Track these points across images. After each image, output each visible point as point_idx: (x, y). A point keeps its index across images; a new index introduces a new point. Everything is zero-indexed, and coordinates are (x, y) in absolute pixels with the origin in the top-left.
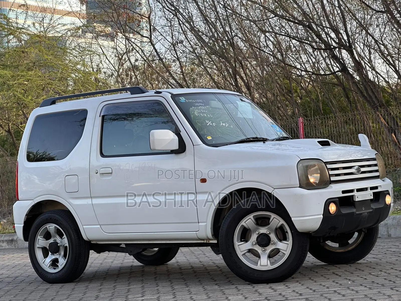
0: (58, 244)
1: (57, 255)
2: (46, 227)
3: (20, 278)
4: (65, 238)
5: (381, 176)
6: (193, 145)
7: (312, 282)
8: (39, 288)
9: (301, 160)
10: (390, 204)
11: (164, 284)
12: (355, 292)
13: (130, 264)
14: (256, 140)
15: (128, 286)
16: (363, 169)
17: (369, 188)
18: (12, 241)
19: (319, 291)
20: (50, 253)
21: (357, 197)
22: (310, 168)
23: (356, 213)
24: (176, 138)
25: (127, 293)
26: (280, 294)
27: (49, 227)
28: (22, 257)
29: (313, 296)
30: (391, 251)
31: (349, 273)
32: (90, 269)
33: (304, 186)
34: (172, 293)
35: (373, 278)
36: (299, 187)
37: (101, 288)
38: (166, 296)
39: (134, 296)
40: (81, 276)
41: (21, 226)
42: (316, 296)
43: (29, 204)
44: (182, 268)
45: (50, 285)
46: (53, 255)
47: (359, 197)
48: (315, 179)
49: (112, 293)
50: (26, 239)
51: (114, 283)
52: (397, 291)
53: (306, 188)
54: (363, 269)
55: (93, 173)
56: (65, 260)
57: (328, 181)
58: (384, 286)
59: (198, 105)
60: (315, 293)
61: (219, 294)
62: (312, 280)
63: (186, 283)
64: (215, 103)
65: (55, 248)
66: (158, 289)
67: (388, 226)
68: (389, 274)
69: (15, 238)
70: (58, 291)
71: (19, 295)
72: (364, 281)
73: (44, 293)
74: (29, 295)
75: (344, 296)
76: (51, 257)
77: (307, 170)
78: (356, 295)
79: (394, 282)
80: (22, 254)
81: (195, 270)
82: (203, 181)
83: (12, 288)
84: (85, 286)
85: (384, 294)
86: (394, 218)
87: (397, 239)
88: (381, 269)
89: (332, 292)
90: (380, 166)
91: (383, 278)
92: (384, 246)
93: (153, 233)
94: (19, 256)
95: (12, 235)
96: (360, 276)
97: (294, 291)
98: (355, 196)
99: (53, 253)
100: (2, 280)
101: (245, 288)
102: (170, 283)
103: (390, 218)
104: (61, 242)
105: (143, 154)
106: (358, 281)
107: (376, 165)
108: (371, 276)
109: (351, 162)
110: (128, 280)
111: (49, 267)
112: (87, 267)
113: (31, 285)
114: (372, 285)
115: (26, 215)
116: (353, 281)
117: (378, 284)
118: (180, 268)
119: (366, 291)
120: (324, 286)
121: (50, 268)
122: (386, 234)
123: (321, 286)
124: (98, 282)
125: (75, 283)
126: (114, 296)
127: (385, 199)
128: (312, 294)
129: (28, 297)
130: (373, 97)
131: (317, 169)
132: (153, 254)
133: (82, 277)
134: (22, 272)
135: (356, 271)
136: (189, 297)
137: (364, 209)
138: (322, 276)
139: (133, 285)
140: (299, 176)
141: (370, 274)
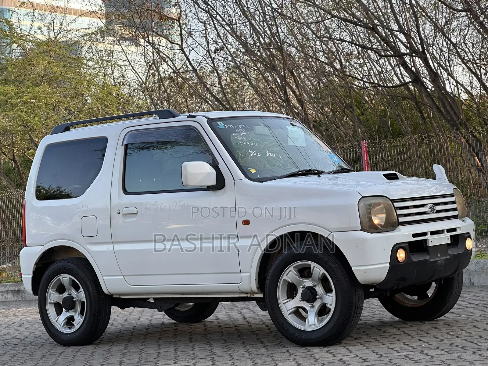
0: (74, 298)
1: (73, 311)
2: (60, 279)
3: (28, 339)
4: (81, 291)
5: (460, 215)
6: (234, 180)
7: (378, 344)
8: (52, 351)
9: (363, 197)
10: (472, 249)
11: (201, 347)
12: (429, 357)
13: (160, 321)
14: (309, 173)
15: (158, 350)
16: (438, 208)
17: (446, 230)
18: (19, 291)
19: (387, 356)
20: (64, 310)
21: (431, 241)
22: (374, 207)
23: (429, 261)
24: (214, 171)
25: (157, 358)
26: (340, 360)
27: (63, 278)
28: (31, 312)
29: (380, 362)
30: (474, 304)
31: (423, 333)
32: (113, 327)
33: (367, 228)
34: (211, 359)
35: (451, 339)
36: (360, 230)
37: (125, 352)
38: (203, 362)
39: (166, 363)
40: (102, 336)
41: (29, 278)
42: (384, 362)
43: (39, 251)
44: (223, 327)
45: (65, 348)
46: (68, 311)
47: (434, 241)
48: (380, 220)
49: (139, 358)
50: (35, 292)
51: (142, 346)
52: (481, 355)
53: (369, 231)
54: (440, 328)
55: (114, 213)
56: (82, 318)
57: (395, 222)
58: (464, 349)
59: (240, 131)
60: (382, 359)
61: (268, 360)
62: (379, 342)
63: (228, 346)
64: (260, 129)
65: (70, 304)
66: (194, 353)
67: (470, 272)
68: (471, 333)
69: (22, 288)
70: (75, 356)
71: (27, 361)
72: (441, 343)
73: (58, 358)
74: (39, 361)
75: (417, 363)
76: (65, 314)
77: (370, 209)
78: (431, 361)
79: (477, 345)
80: (30, 308)
81: (239, 328)
82: (246, 222)
83: (19, 351)
84: (106, 349)
85: (465, 360)
86: (477, 263)
87: (482, 289)
88: (461, 328)
89: (403, 357)
90: (459, 204)
91: (463, 338)
92: (465, 298)
93: (187, 285)
94: (27, 311)
95: (19, 285)
96: (436, 336)
97: (357, 356)
98: (429, 240)
99: (68, 310)
100: (7, 342)
101: (298, 352)
102: (209, 345)
103: (473, 263)
104: (77, 296)
105: (174, 191)
106: (434, 343)
107: (454, 202)
108: (450, 336)
109: (424, 199)
110: (158, 342)
111: (63, 326)
112: (109, 325)
113: (42, 347)
114: (451, 348)
115: (35, 264)
116: (428, 344)
117: (457, 346)
118: (220, 327)
119: (443, 356)
120: (393, 349)
121: (64, 328)
122: (468, 282)
123: (390, 350)
124: (123, 344)
125: (95, 346)
126: (141, 362)
127: (466, 243)
128: (378, 359)
129: (38, 364)
130: (452, 113)
131: (382, 208)
132: (188, 309)
133: (103, 338)
134: (31, 331)
135: (431, 330)
136: (230, 363)
137: (439, 256)
138: (390, 336)
139: (164, 348)
140: (361, 216)
141: (448, 333)
